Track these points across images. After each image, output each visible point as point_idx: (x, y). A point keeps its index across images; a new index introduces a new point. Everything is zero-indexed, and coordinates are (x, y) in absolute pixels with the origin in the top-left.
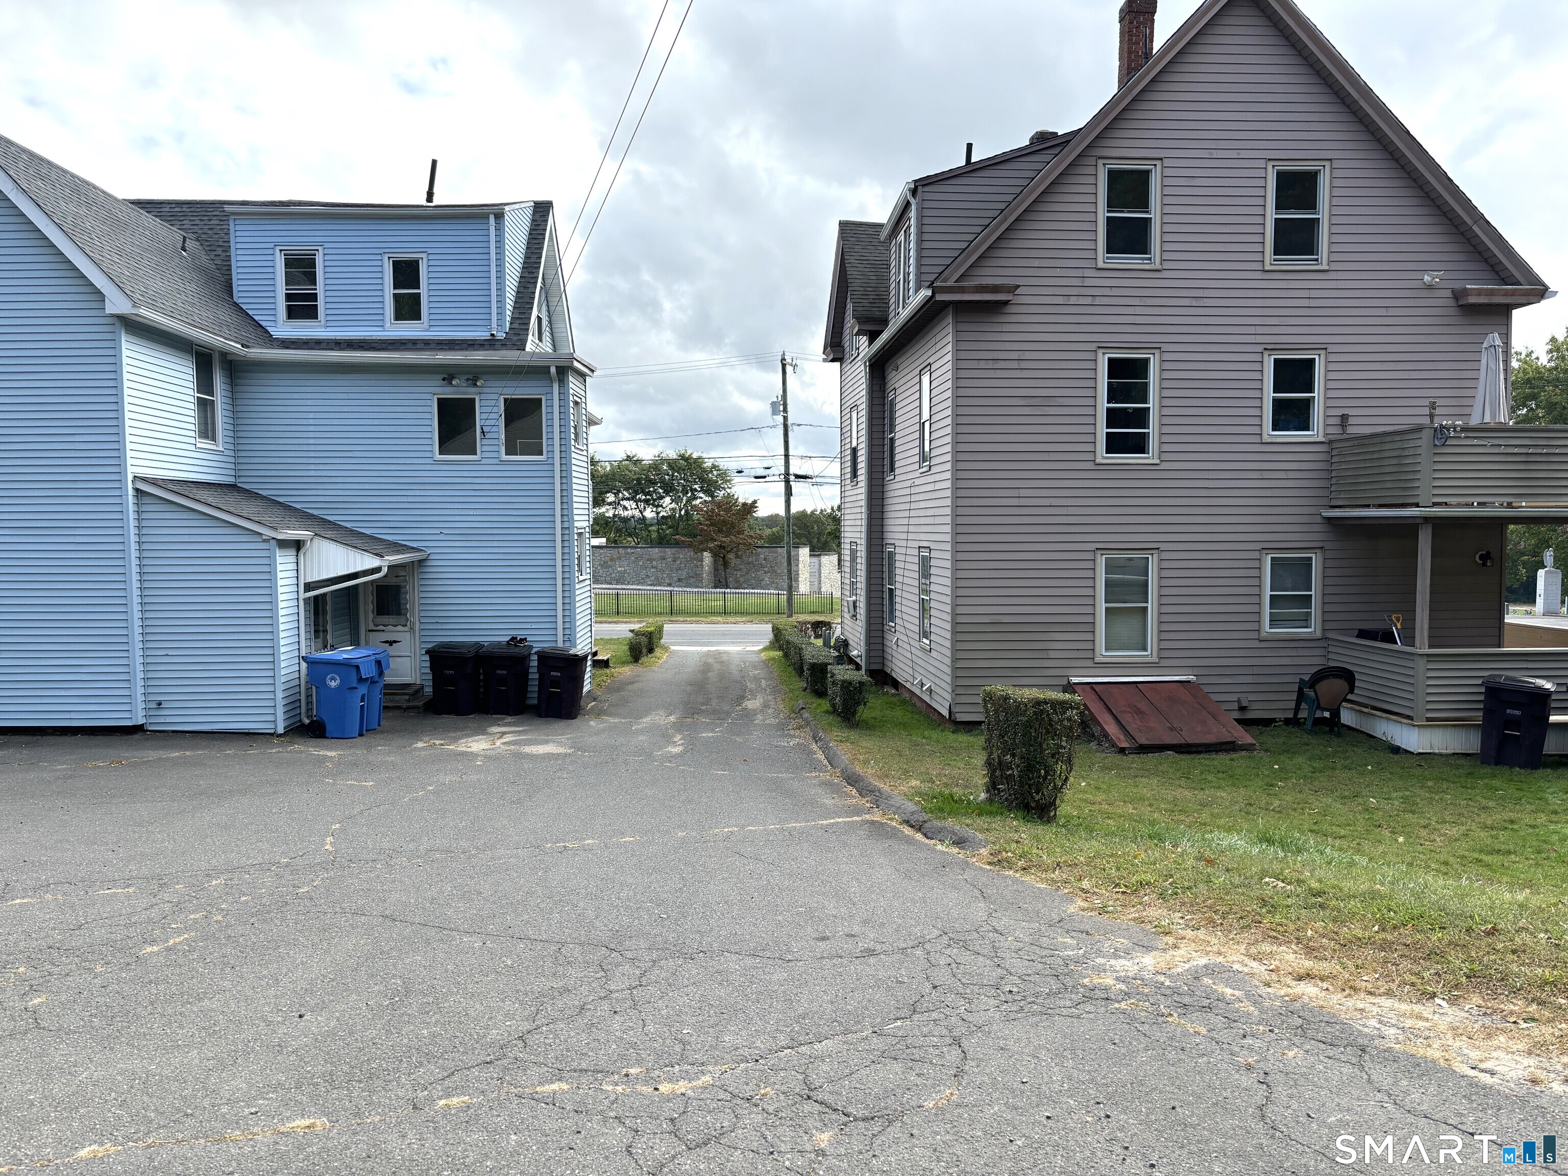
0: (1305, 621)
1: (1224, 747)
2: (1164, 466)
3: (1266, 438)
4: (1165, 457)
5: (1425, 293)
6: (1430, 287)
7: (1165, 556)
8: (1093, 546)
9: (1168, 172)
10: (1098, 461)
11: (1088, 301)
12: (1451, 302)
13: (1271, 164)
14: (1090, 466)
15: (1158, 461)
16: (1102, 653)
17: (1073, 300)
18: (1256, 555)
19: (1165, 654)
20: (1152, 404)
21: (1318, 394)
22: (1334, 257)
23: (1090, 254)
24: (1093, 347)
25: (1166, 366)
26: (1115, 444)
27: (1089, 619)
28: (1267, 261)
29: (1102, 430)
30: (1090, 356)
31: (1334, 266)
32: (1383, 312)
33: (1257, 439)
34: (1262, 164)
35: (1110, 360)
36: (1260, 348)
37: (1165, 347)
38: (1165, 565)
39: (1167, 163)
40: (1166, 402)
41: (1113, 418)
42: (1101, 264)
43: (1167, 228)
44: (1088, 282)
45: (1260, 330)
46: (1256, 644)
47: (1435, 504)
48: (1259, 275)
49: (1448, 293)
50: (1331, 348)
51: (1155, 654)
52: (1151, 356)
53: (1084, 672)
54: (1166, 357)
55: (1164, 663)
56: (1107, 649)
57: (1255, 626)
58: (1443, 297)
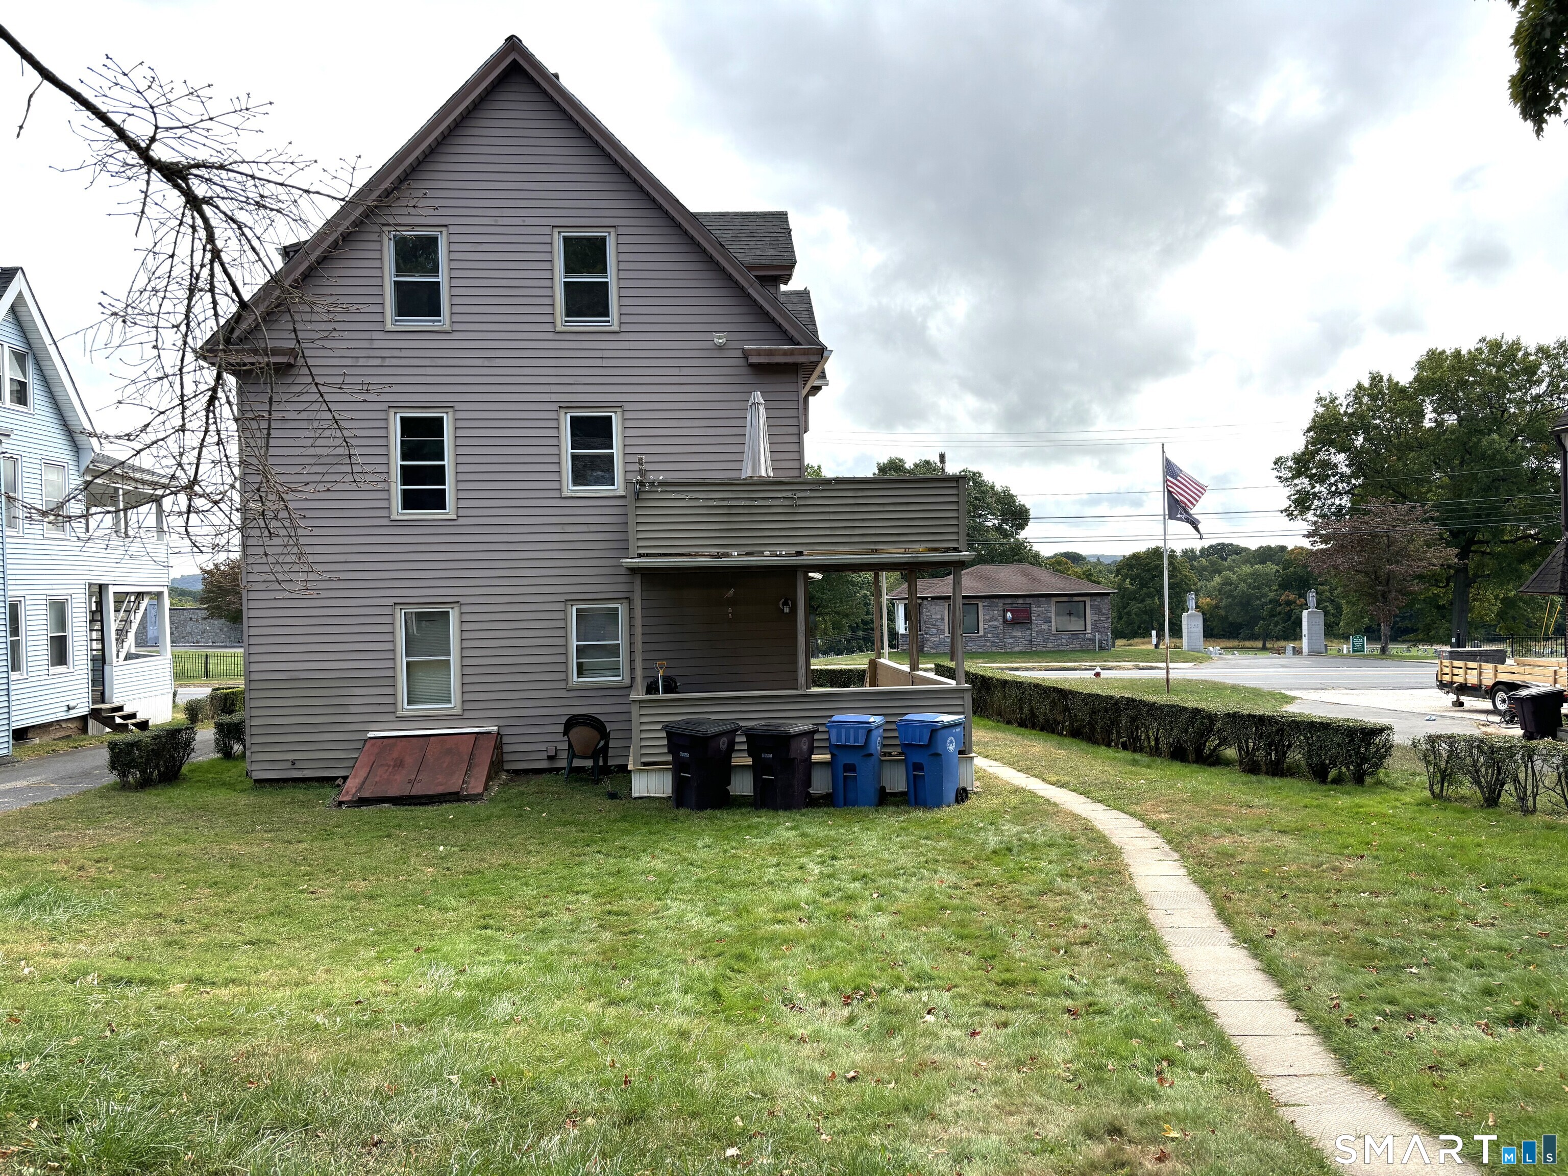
0: (614, 669)
1: (448, 798)
2: (462, 521)
3: (566, 493)
4: (462, 512)
5: (715, 354)
6: (720, 348)
7: (466, 609)
8: (391, 601)
9: (454, 238)
10: (394, 517)
11: (378, 362)
12: (741, 362)
13: (556, 230)
14: (385, 522)
15: (455, 517)
16: (405, 707)
17: (361, 362)
18: (560, 606)
19: (468, 706)
20: (448, 462)
21: (617, 450)
22: (625, 319)
23: (378, 318)
24: (384, 406)
25: (460, 424)
26: (411, 501)
27: (390, 673)
28: (558, 322)
29: (397, 488)
30: (382, 415)
31: (625, 328)
32: (676, 371)
33: (555, 494)
34: (547, 230)
35: (403, 419)
36: (555, 407)
37: (458, 406)
38: (466, 618)
39: (452, 229)
40: (461, 459)
41: (408, 475)
42: (389, 327)
43: (456, 291)
44: (376, 344)
45: (554, 389)
46: (564, 693)
47: (640, 556)
48: (551, 336)
49: (739, 354)
50: (626, 406)
51: (459, 706)
52: (445, 415)
53: (383, 726)
54: (460, 415)
55: (467, 715)
56: (409, 703)
57: (562, 676)
58: (733, 359)
